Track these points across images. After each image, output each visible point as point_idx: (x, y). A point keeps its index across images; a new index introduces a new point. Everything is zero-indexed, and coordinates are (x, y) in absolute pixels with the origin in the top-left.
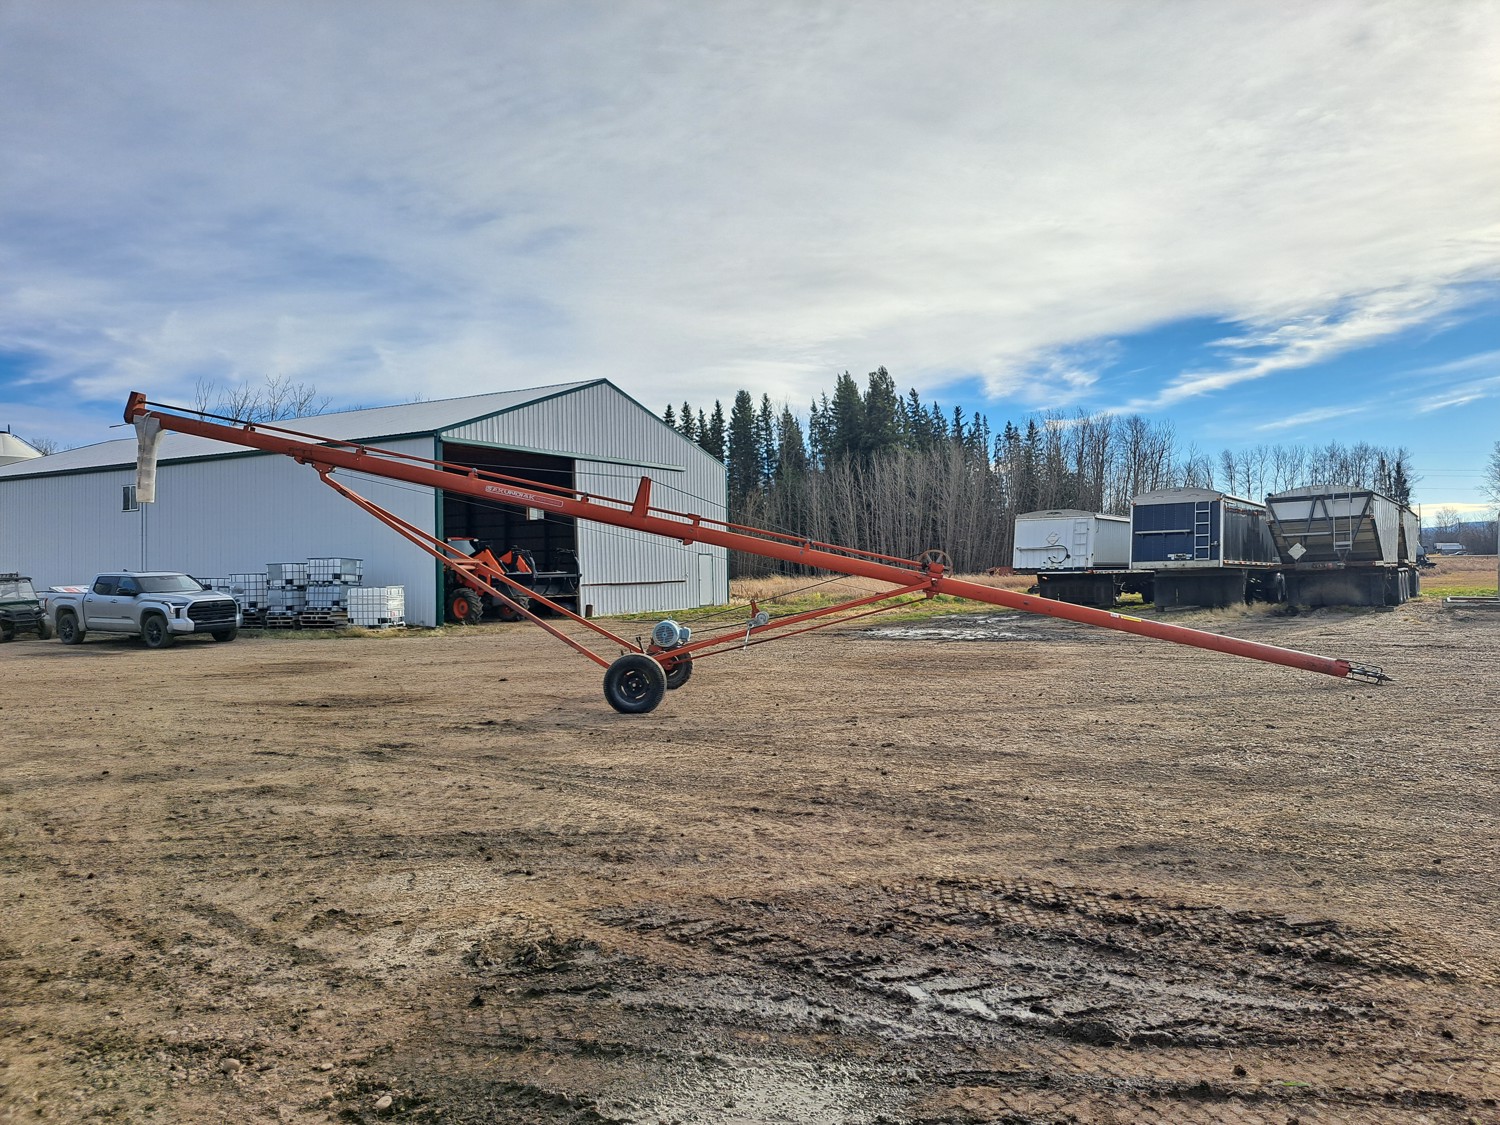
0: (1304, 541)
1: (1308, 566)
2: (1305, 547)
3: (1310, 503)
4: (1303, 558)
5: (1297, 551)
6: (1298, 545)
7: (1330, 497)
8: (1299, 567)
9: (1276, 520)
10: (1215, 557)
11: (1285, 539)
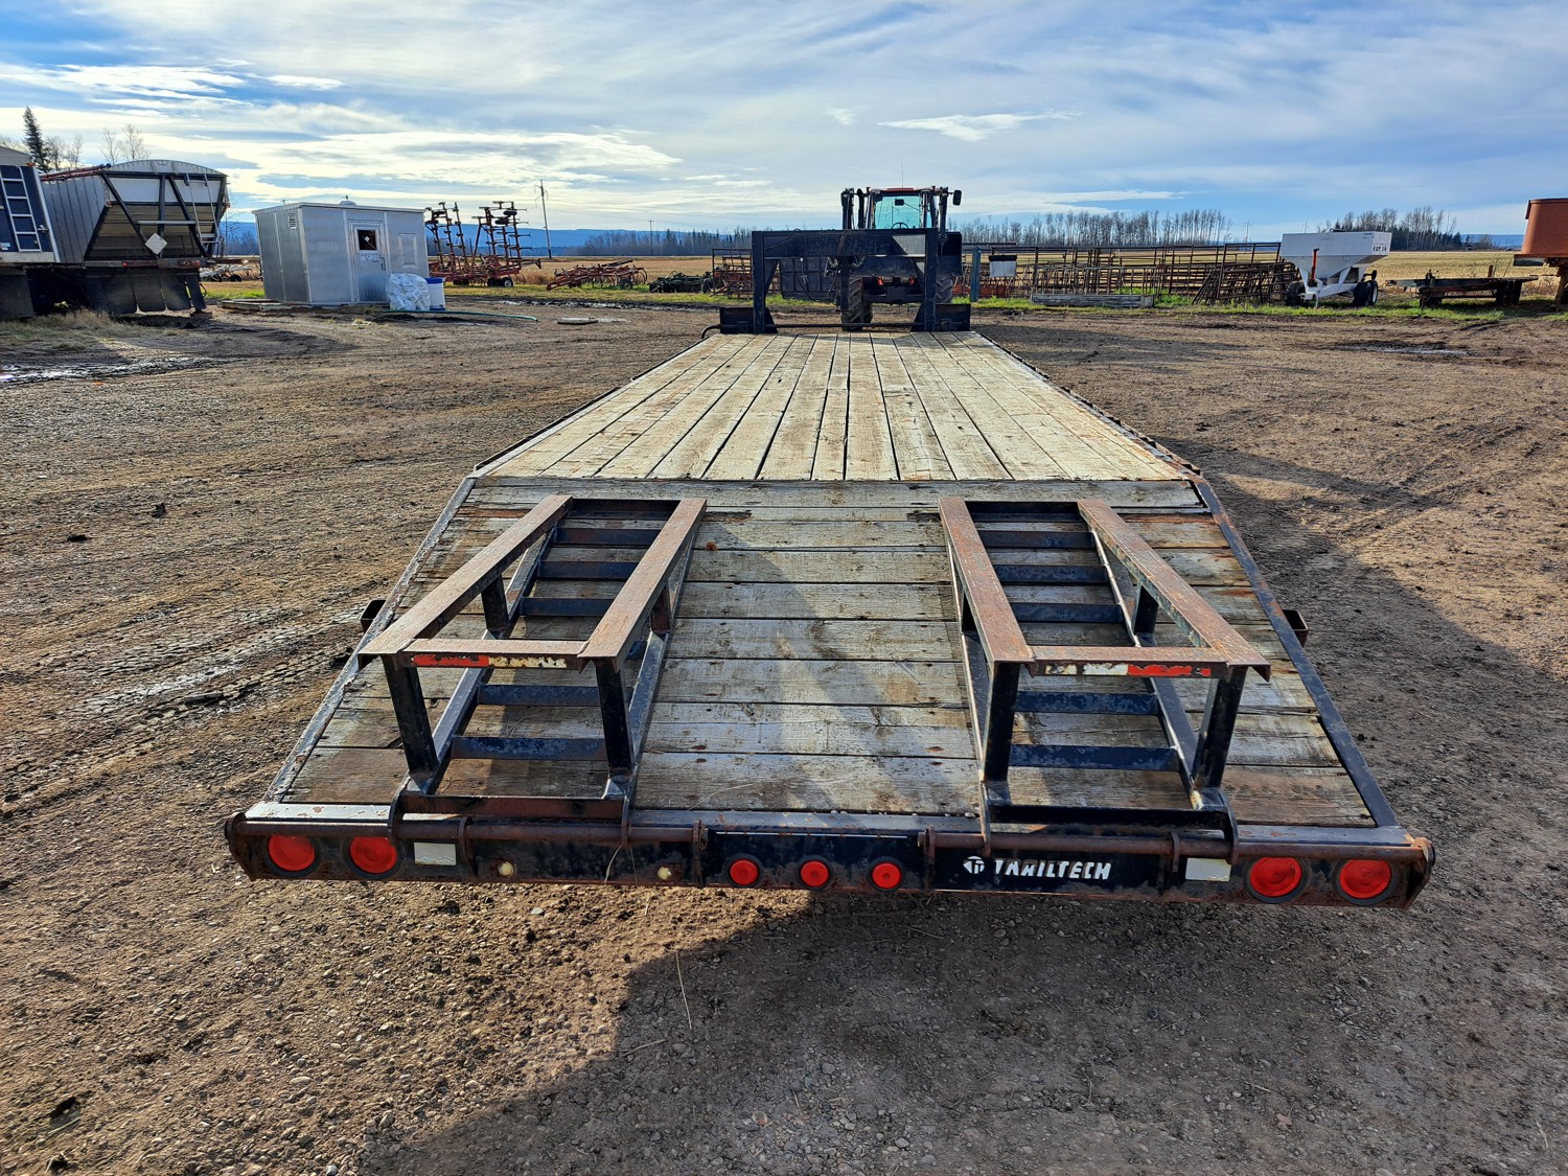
0: (160, 229)
1: (172, 263)
2: (165, 238)
3: (157, 181)
4: (166, 253)
5: (156, 244)
6: (155, 235)
7: (182, 177)
8: (162, 262)
9: (118, 202)
10: (47, 248)
11: (137, 227)
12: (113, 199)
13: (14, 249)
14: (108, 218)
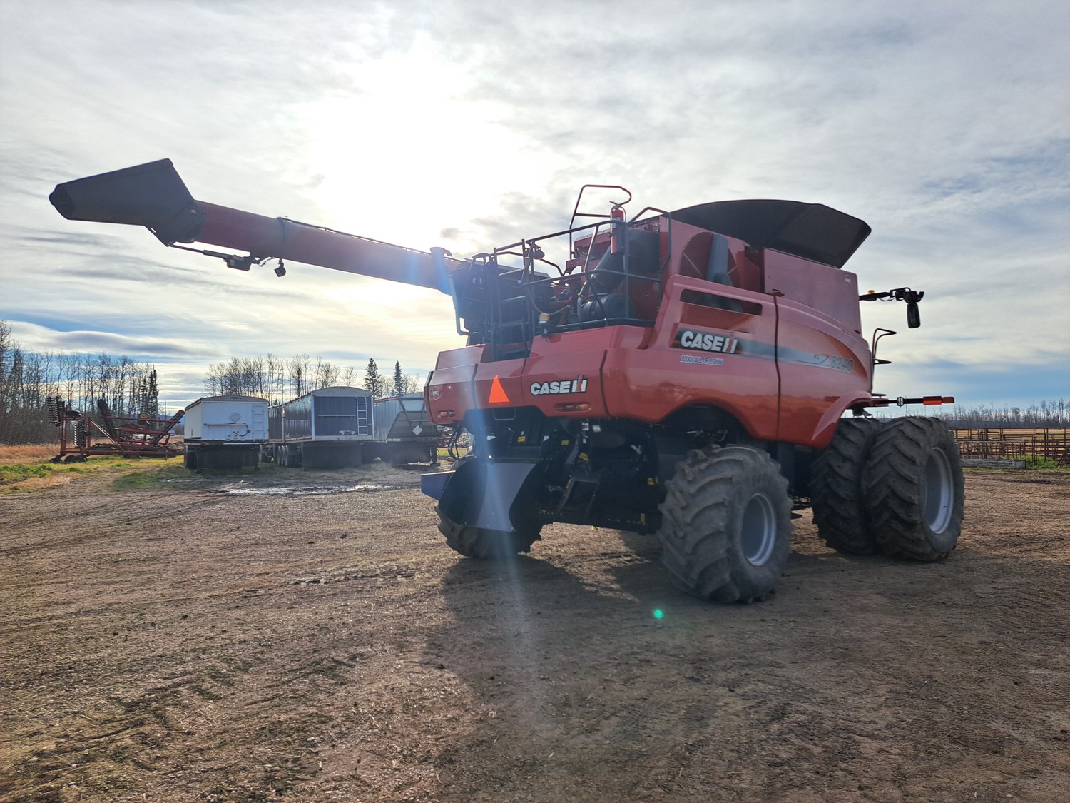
0: (420, 424)
2: (422, 428)
3: (422, 402)
4: (421, 435)
5: (417, 430)
6: (418, 426)
8: (419, 439)
9: (404, 411)
10: (370, 433)
11: (410, 422)
12: (402, 410)
13: (356, 434)
14: (399, 419)
